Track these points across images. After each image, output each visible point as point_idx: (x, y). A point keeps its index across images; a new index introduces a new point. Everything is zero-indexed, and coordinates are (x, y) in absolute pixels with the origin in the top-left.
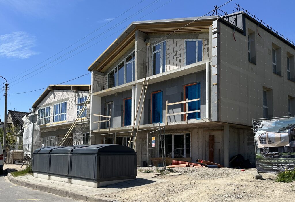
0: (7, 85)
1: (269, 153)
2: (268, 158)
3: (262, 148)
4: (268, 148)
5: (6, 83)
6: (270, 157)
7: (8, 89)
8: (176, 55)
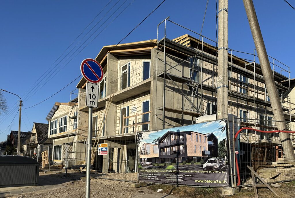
0: (21, 102)
1: (146, 163)
2: (145, 168)
3: (142, 158)
4: (146, 159)
5: (20, 100)
6: (147, 167)
7: (22, 105)
8: (136, 75)
